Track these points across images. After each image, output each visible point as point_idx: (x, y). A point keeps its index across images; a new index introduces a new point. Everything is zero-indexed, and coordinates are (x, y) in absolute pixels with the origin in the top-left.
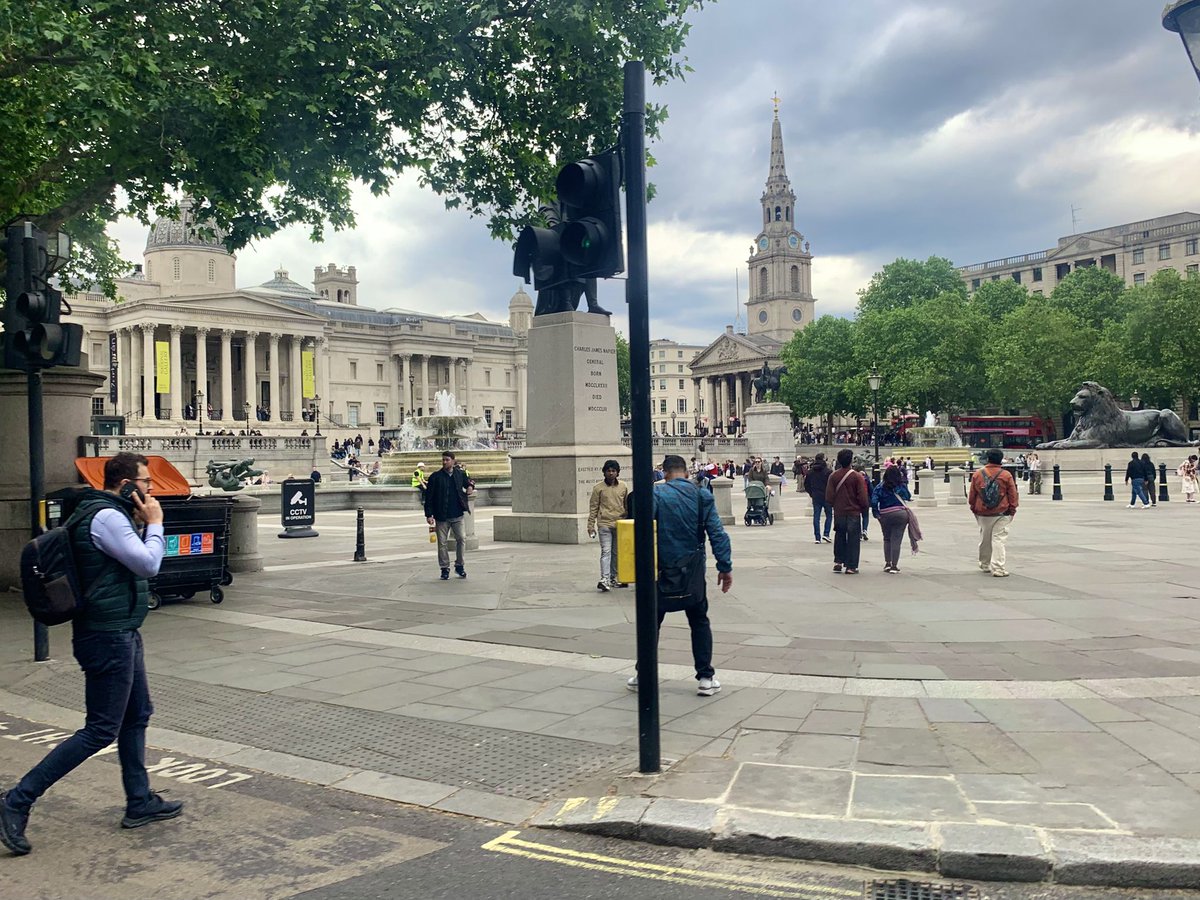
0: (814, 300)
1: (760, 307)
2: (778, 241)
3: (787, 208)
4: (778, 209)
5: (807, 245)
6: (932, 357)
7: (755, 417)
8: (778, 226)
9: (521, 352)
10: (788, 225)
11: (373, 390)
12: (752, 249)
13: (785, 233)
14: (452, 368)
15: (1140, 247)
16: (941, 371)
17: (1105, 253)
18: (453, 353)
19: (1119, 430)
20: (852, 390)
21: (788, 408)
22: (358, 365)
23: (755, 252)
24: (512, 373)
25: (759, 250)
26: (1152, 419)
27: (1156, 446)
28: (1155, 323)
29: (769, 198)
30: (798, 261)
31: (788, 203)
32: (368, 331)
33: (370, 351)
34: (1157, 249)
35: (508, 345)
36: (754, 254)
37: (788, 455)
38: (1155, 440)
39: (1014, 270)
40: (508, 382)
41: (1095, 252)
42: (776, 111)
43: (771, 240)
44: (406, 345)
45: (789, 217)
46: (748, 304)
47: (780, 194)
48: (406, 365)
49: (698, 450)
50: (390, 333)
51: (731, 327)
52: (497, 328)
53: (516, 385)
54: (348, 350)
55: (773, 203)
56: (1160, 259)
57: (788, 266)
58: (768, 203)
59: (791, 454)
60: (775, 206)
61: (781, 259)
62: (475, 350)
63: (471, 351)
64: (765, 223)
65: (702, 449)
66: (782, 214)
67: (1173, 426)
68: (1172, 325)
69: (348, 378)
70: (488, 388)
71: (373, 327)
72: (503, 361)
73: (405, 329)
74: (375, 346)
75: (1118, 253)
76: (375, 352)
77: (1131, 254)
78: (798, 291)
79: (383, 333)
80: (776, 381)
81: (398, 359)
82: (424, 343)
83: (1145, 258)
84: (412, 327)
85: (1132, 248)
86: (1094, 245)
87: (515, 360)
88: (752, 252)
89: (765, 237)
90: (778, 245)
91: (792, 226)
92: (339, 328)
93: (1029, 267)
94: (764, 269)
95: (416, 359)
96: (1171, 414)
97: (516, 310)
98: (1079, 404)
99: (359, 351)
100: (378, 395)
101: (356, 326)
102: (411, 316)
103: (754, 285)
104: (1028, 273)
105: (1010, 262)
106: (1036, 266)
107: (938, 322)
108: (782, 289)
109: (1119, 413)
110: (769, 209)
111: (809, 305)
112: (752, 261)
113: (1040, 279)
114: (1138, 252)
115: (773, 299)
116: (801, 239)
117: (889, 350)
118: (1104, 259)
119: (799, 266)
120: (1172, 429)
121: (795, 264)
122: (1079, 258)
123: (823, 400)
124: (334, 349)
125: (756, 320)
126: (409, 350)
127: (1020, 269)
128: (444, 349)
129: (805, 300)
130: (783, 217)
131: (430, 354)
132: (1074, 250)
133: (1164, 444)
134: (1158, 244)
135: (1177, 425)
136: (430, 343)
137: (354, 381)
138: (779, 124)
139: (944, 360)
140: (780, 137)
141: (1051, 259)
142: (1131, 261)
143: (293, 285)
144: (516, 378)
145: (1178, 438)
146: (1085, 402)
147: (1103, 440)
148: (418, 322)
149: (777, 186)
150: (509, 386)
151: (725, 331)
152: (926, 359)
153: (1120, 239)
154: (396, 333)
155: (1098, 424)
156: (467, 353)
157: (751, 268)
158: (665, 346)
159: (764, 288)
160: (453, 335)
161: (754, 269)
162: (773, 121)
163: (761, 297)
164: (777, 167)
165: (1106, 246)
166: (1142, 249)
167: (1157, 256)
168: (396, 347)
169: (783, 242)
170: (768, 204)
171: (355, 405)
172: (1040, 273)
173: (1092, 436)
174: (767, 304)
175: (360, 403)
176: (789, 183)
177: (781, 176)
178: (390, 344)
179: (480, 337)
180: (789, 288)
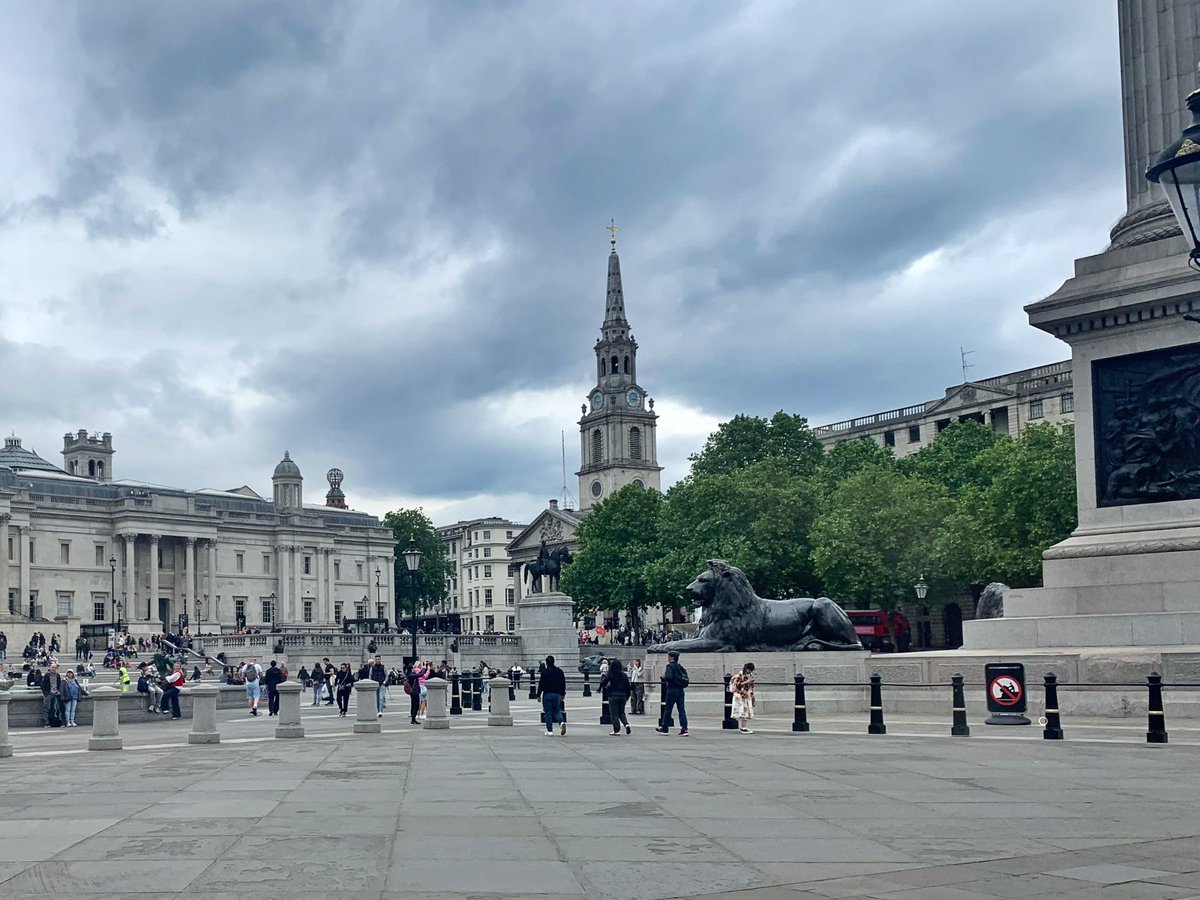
0: (660, 469)
1: (593, 477)
2: (613, 398)
3: (627, 358)
4: (615, 360)
5: (651, 403)
6: (750, 535)
7: (530, 609)
8: (615, 379)
9: (282, 532)
10: (627, 378)
11: (90, 576)
12: (584, 407)
13: (623, 388)
14: (190, 551)
15: (1038, 397)
16: (760, 553)
17: (995, 406)
18: (192, 533)
19: (752, 626)
20: (652, 576)
21: (569, 599)
22: (72, 547)
23: (588, 411)
24: (272, 557)
25: (592, 409)
26: (804, 611)
27: (806, 649)
28: (1020, 491)
29: (604, 347)
30: (639, 422)
31: (627, 351)
32: (84, 507)
33: (87, 531)
34: (1058, 400)
35: (267, 523)
36: (586, 414)
37: (569, 657)
38: (805, 640)
39: (886, 429)
40: (266, 568)
41: (982, 404)
42: (613, 242)
43: (605, 396)
44: (130, 523)
45: (629, 370)
46: (578, 474)
47: (618, 341)
48: (130, 547)
49: (450, 651)
50: (114, 509)
51: (556, 501)
52: (254, 504)
53: (276, 571)
54: (59, 529)
55: (608, 352)
56: (1063, 412)
57: (626, 428)
58: (603, 352)
59: (572, 657)
60: (611, 356)
61: (618, 419)
62: (220, 529)
63: (215, 530)
64: (599, 376)
65: (455, 649)
66: (620, 365)
67: (829, 621)
68: (1041, 493)
69: (57, 563)
70: (240, 574)
71: (90, 502)
72: (260, 543)
73: (129, 504)
74: (93, 525)
75: (1011, 404)
76: (94, 531)
77: (1027, 407)
78: (640, 456)
79: (103, 509)
80: (554, 566)
81: (121, 540)
82: (153, 520)
83: (1044, 411)
84: (139, 502)
85: (1028, 399)
86: (981, 396)
87: (275, 541)
88: (584, 412)
89: (599, 394)
90: (614, 403)
91: (633, 379)
92: (47, 503)
93: (904, 425)
94: (597, 433)
95: (143, 541)
96: (827, 605)
97: (280, 482)
98: (698, 591)
99: (72, 530)
100: (96, 583)
101: (70, 500)
102: (141, 489)
103: (587, 451)
104: (903, 431)
105: (882, 418)
106: (913, 423)
107: (759, 490)
108: (619, 456)
109: (756, 603)
110: (604, 359)
111: (653, 474)
112: (585, 423)
113: (918, 440)
114: (1036, 403)
115: (608, 468)
116: (645, 396)
117: (698, 528)
118: (994, 414)
119: (640, 427)
120: (829, 626)
121: (636, 425)
122: (964, 412)
123: (621, 588)
124: (38, 527)
125: (589, 493)
126: (133, 528)
127: (894, 427)
128: (179, 528)
129: (648, 469)
130: (621, 369)
131: (161, 533)
132: (957, 402)
133: (817, 646)
134: (1059, 392)
135: (834, 619)
136: (162, 521)
137: (66, 566)
138: (617, 258)
139: (764, 539)
140: (618, 274)
141: (930, 413)
142: (1027, 414)
143: (23, 455)
144: (277, 562)
145: (837, 638)
146: (706, 587)
147: (727, 640)
148: (145, 496)
149: (614, 332)
150: (268, 572)
151: (547, 506)
152: (743, 538)
153: (1013, 388)
154: (120, 508)
155: (720, 619)
156: (210, 533)
157: (582, 431)
158: (493, 526)
159: (597, 455)
160: (192, 511)
161: (587, 432)
162: (610, 254)
163: (593, 466)
164: (614, 309)
165: (996, 396)
166: (1041, 400)
167: (1058, 408)
168: (120, 525)
169: (620, 398)
170: (603, 354)
171: (66, 595)
172: (918, 431)
173: (712, 634)
174: (601, 473)
175: (73, 592)
176: (629, 329)
177: (618, 320)
178: (113, 522)
179: (231, 513)
180: (627, 454)
